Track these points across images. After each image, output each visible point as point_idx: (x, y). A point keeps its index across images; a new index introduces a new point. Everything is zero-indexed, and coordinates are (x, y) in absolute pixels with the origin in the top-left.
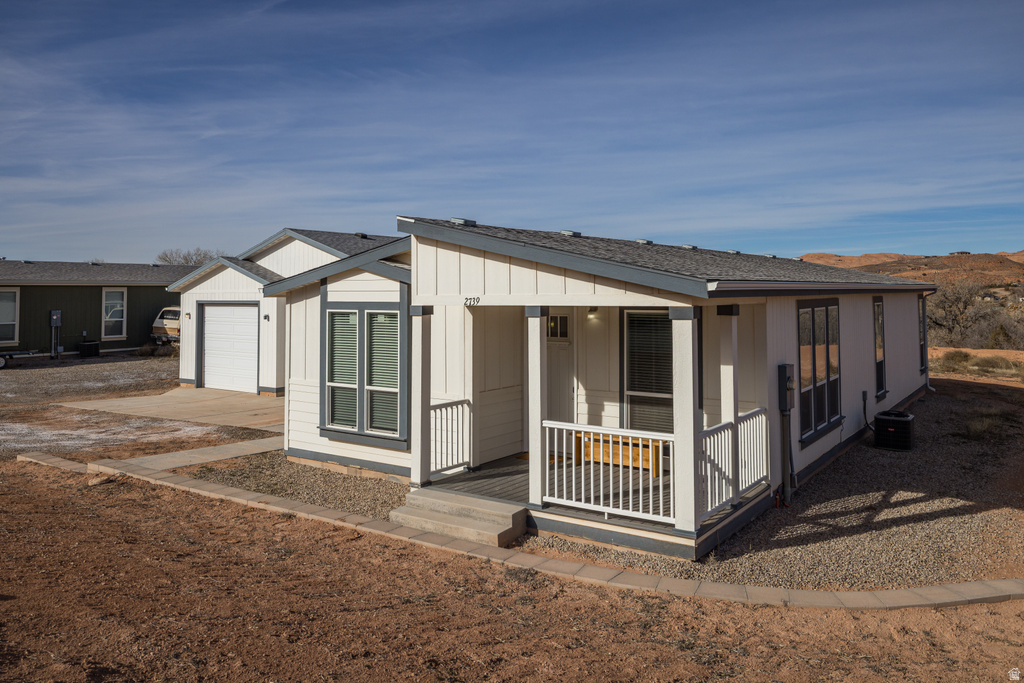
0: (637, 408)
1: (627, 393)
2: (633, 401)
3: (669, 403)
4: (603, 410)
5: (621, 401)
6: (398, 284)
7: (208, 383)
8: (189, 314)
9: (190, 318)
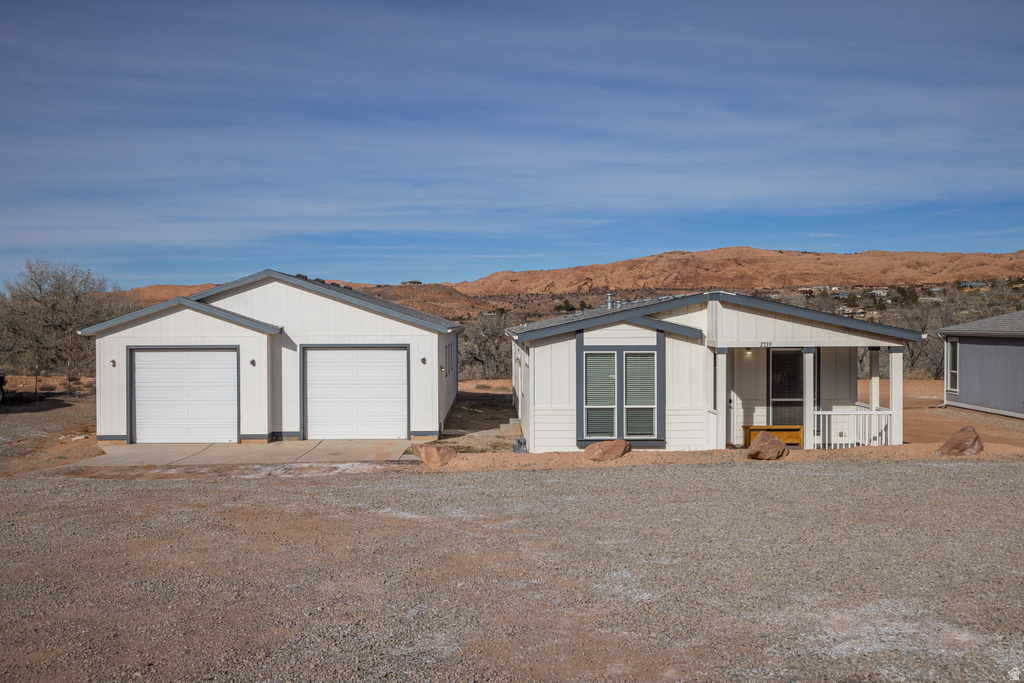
0: (779, 409)
1: (772, 400)
2: (775, 404)
3: (801, 404)
4: (754, 411)
5: (768, 405)
6: (654, 334)
7: (141, 438)
8: (113, 362)
9: (114, 366)
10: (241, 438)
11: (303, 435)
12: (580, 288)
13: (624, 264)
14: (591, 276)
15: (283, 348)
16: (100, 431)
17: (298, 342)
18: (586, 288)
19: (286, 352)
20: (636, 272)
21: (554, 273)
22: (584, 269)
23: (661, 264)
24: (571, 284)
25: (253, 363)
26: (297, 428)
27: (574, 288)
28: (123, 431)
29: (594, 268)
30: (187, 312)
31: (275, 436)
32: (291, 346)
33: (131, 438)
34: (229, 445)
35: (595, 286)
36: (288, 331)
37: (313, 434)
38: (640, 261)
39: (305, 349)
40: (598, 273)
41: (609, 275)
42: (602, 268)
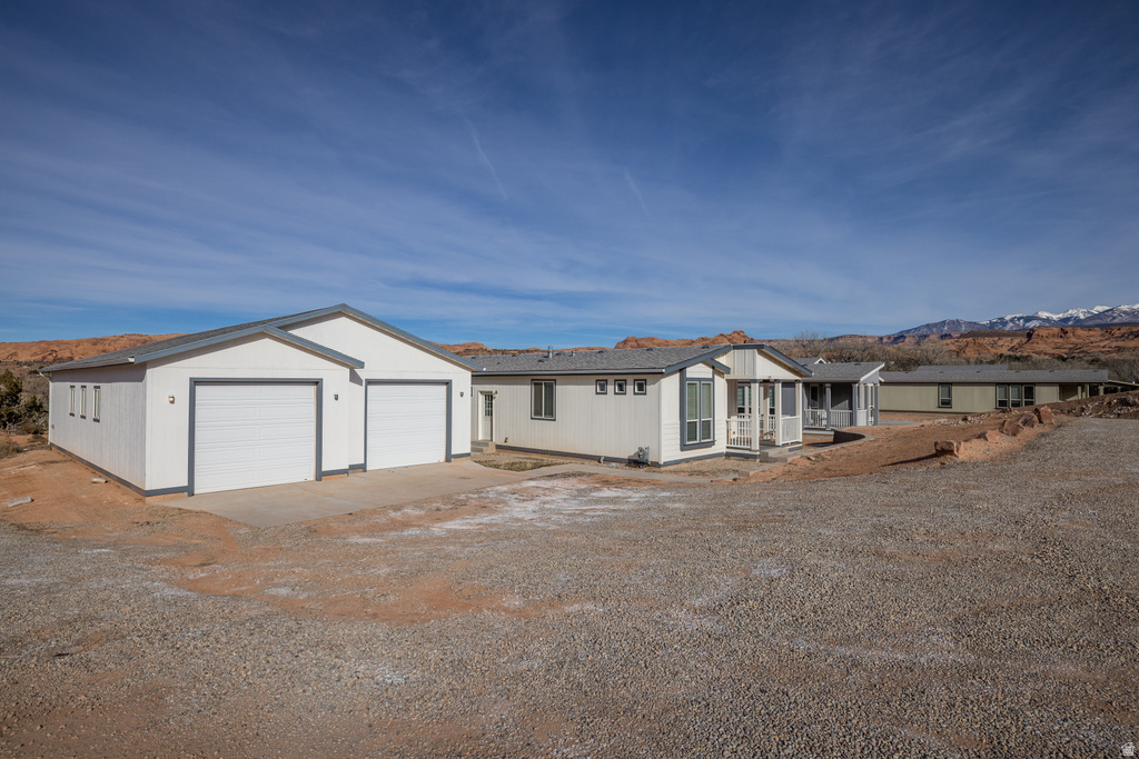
10: (321, 475)
12: (44, 358)
13: (88, 341)
14: (57, 349)
18: (51, 358)
20: (100, 347)
21: (17, 345)
22: (49, 343)
23: (122, 342)
24: (35, 354)
27: (39, 358)
29: (58, 343)
35: (59, 356)
38: (103, 340)
40: (63, 347)
41: (74, 348)
42: (67, 343)
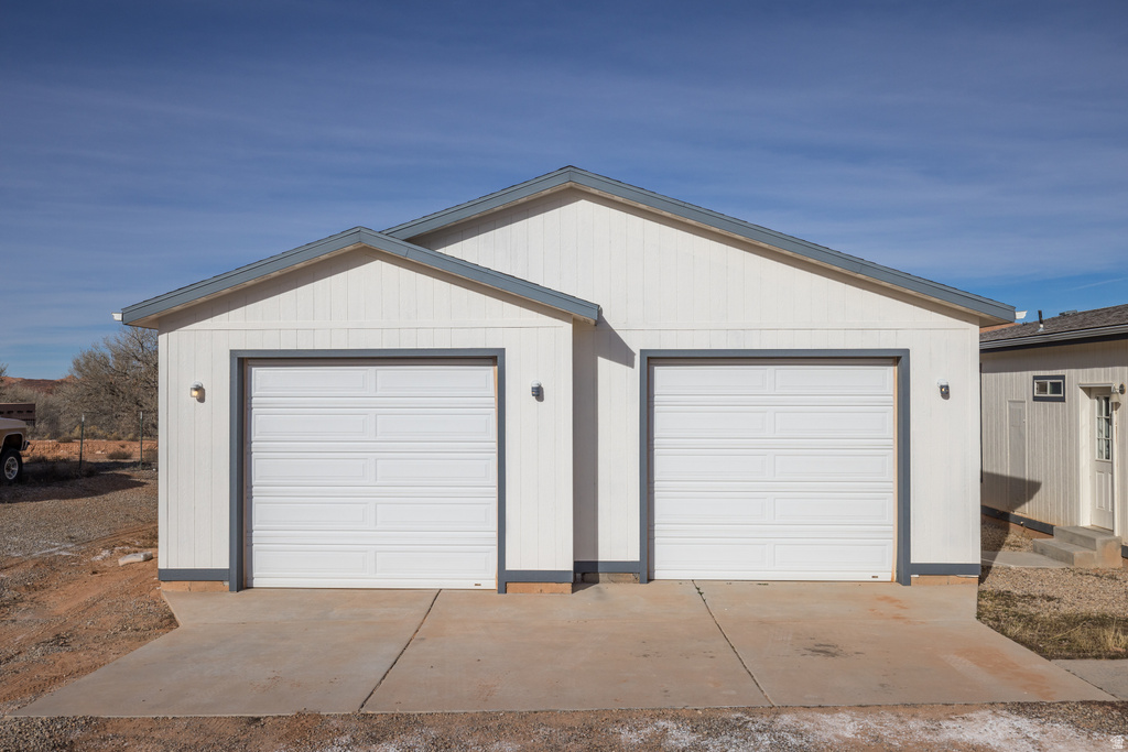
7: (266, 572)
8: (199, 389)
9: (201, 399)
10: (507, 579)
11: (643, 571)
15: (599, 358)
16: (168, 558)
17: (636, 343)
19: (607, 369)
25: (538, 393)
26: (632, 554)
28: (221, 559)
30: (377, 268)
31: (585, 573)
32: (621, 354)
33: (240, 576)
34: (474, 596)
36: (613, 318)
37: (667, 567)
39: (652, 360)
